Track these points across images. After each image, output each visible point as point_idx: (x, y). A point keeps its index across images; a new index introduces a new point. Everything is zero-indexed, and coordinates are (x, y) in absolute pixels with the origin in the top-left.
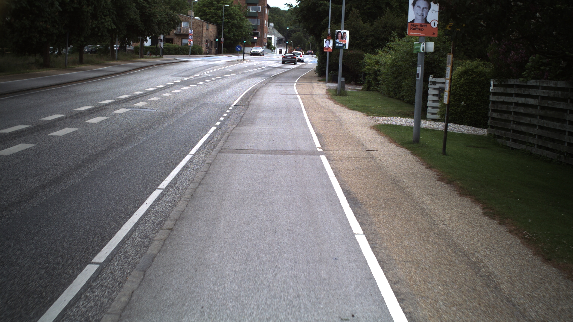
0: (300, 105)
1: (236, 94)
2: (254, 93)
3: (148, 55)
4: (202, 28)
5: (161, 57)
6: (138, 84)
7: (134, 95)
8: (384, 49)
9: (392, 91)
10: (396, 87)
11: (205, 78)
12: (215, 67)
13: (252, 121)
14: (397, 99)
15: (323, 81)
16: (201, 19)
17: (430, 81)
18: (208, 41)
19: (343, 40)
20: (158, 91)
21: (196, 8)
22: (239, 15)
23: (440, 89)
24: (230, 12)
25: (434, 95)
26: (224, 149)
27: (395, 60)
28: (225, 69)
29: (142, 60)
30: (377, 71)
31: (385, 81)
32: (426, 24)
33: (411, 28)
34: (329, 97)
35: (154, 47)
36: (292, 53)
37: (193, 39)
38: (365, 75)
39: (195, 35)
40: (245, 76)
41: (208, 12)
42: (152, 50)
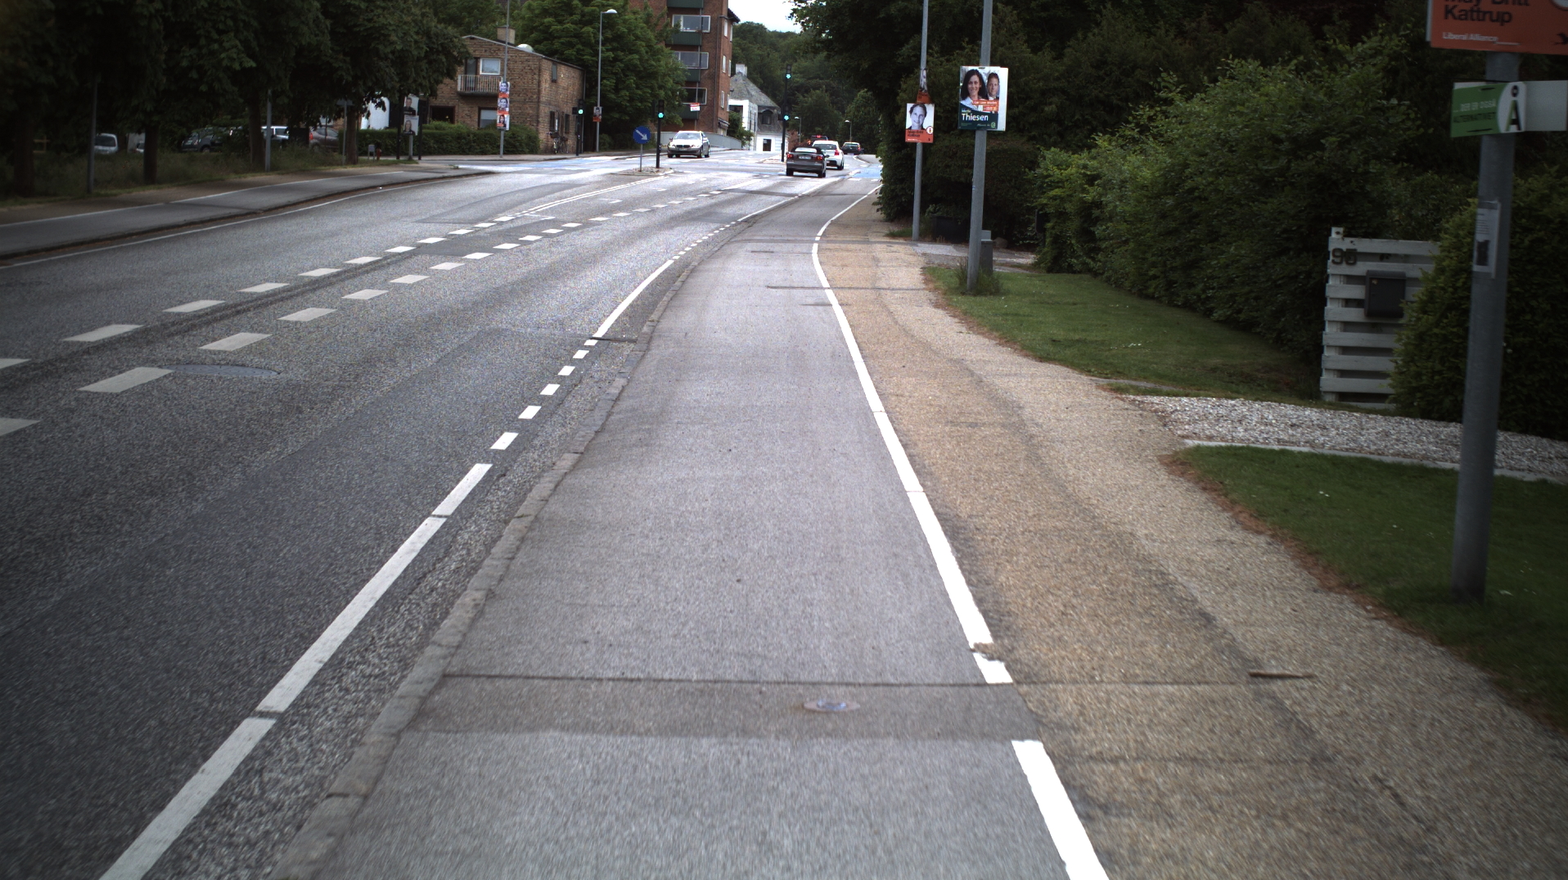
2: (678, 283)
3: (371, 154)
4: (539, 75)
5: (410, 160)
6: (288, 254)
7: (239, 301)
10: (1174, 264)
11: (525, 226)
12: (565, 192)
13: (649, 429)
15: (904, 235)
16: (536, 50)
17: (1335, 250)
18: (556, 116)
19: (987, 99)
21: (523, 18)
22: (647, 40)
23: (1372, 279)
24: (619, 29)
25: (1348, 302)
26: (461, 675)
27: (1171, 169)
28: (596, 197)
29: (350, 169)
30: (1090, 208)
31: (1127, 243)
33: (1448, 12)
34: (940, 297)
35: (395, 130)
36: (810, 146)
37: (510, 107)
38: (1044, 218)
39: (516, 98)
40: (656, 218)
41: (557, 31)
42: (389, 142)
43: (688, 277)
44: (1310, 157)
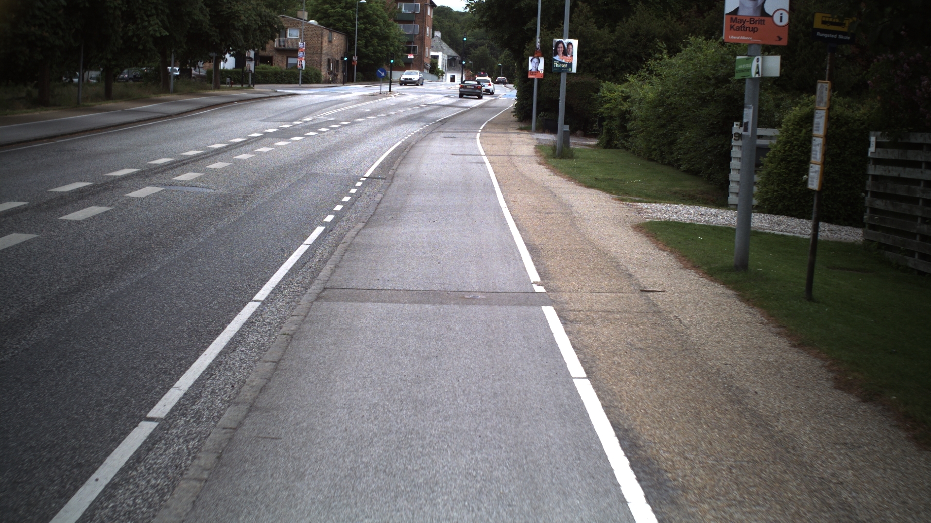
0: (490, 177)
1: (373, 155)
2: (405, 152)
3: (228, 84)
4: (322, 38)
5: (249, 87)
6: (198, 137)
7: (182, 159)
8: (639, 74)
9: (655, 150)
10: (664, 143)
11: (320, 123)
12: (340, 105)
13: (396, 213)
14: (666, 165)
15: (528, 129)
16: (320, 24)
17: (735, 134)
18: (331, 61)
19: (567, 56)
20: (230, 150)
21: (312, 5)
22: (383, 18)
24: (367, 12)
26: (331, 288)
27: (662, 93)
28: (357, 108)
29: (216, 92)
30: (625, 113)
31: (642, 132)
32: (763, 18)
33: (732, 27)
34: (542, 160)
35: (240, 70)
36: (474, 80)
37: (305, 57)
38: (602, 119)
39: (308, 51)
40: (391, 120)
41: (331, 12)
42: (236, 76)
43: (410, 149)
44: (724, 87)
